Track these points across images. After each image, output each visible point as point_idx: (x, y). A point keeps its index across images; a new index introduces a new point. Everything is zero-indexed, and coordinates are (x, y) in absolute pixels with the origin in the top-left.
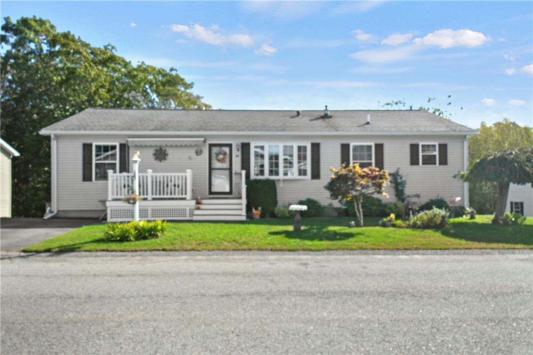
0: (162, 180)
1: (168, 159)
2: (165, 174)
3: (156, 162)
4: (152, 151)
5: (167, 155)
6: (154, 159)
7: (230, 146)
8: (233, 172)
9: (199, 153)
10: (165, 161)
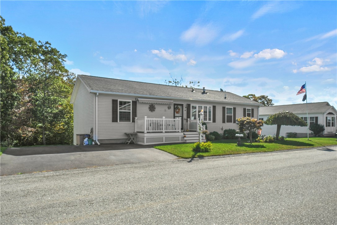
0: (155, 122)
1: (155, 111)
2: (157, 119)
3: (150, 112)
4: (148, 106)
5: (155, 108)
6: (149, 110)
7: (182, 105)
8: (184, 118)
9: (169, 108)
10: (154, 112)
